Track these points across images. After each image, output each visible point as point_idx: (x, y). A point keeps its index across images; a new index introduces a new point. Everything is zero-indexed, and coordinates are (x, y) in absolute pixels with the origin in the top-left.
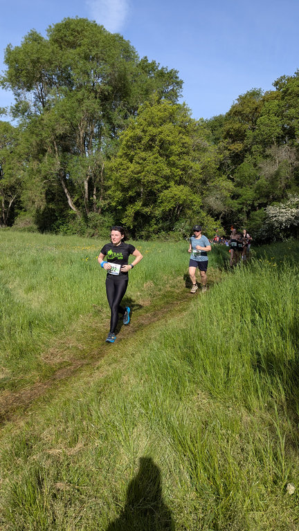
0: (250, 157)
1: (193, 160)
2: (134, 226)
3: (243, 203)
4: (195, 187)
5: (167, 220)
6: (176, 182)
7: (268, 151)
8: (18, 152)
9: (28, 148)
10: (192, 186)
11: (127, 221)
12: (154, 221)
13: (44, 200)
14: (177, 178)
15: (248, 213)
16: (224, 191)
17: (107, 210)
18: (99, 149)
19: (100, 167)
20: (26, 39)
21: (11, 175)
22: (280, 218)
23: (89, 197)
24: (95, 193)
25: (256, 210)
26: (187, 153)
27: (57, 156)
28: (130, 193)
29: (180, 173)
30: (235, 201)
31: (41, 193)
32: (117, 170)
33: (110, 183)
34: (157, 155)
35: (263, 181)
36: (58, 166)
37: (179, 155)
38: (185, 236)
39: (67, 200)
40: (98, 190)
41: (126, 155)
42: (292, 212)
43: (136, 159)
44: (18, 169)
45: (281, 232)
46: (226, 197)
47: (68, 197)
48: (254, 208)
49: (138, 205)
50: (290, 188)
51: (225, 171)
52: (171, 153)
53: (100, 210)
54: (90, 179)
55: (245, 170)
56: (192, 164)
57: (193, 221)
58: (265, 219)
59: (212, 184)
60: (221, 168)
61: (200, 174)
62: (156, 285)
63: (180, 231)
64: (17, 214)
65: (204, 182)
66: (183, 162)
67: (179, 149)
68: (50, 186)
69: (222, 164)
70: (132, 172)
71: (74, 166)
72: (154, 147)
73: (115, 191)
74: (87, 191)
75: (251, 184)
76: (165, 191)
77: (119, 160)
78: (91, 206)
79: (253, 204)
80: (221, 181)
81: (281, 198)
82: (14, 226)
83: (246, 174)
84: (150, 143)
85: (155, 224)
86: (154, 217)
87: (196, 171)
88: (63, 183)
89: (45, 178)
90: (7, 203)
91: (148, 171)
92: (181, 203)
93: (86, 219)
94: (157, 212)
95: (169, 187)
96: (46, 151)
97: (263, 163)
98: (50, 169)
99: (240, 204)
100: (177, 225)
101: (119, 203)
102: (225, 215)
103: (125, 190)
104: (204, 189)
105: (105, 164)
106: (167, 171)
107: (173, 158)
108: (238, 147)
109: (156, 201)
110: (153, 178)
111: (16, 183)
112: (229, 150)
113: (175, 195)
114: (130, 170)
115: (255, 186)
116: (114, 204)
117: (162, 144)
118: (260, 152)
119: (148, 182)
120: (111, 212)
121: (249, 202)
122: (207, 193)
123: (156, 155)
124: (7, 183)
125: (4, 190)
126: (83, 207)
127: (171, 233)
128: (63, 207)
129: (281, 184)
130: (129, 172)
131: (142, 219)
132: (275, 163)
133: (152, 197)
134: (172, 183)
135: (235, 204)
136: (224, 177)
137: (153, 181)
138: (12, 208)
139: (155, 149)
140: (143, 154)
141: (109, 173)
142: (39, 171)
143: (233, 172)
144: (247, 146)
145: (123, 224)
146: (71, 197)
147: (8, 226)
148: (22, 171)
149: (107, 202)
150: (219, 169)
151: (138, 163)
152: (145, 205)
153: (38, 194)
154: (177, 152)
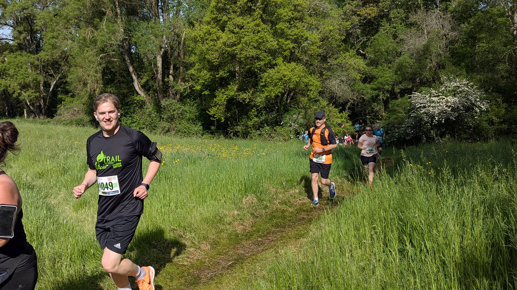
0: (387, 25)
1: (310, 28)
2: (226, 119)
3: (379, 89)
4: (312, 65)
5: (273, 110)
6: (285, 58)
7: (413, 18)
8: (65, 15)
9: (79, 9)
10: (308, 65)
11: (217, 111)
12: (254, 112)
13: (101, 82)
14: (287, 53)
15: (386, 102)
16: (351, 71)
17: (188, 96)
18: (178, 12)
19: (178, 36)
21: (54, 47)
22: (431, 109)
23: (163, 78)
24: (171, 72)
25: (396, 98)
26: (301, 19)
27: (119, 21)
28: (221, 73)
29: (291, 46)
30: (367, 85)
31: (96, 72)
32: (203, 41)
33: (193, 58)
34: (259, 21)
35: (405, 59)
36: (120, 35)
37: (289, 21)
38: (297, 134)
39: (133, 81)
40: (176, 68)
41: (216, 21)
42: (447, 102)
43: (230, 26)
44: (65, 38)
45: (432, 129)
46: (355, 80)
47: (134, 77)
48: (393, 95)
49: (232, 90)
50: (444, 68)
51: (353, 45)
52: (279, 19)
53: (178, 96)
54: (166, 52)
55: (380, 43)
56: (307, 34)
57: (309, 111)
58: (410, 110)
59: (335, 62)
60: (348, 39)
61: (319, 47)
62: (260, 200)
63: (291, 126)
64: (61, 101)
65: (324, 59)
66: (295, 31)
67: (290, 14)
68: (109, 62)
69: (349, 35)
70: (224, 44)
71: (142, 35)
72: (254, 11)
73: (200, 70)
74: (160, 70)
75: (390, 63)
76: (270, 71)
77: (205, 28)
78: (166, 89)
79: (394, 90)
80: (348, 57)
81: (432, 82)
82: (56, 118)
83: (383, 49)
84: (249, 4)
85: (256, 116)
86: (255, 106)
87: (313, 44)
88: (127, 58)
89: (102, 50)
90: (47, 85)
91: (246, 43)
92: (292, 86)
93: (159, 108)
94: (259, 100)
95: (276, 65)
96: (104, 14)
97: (406, 34)
98: (110, 39)
99: (375, 90)
100: (287, 118)
101: (206, 86)
102: (353, 105)
103: (213, 68)
104: (325, 69)
105: (186, 33)
106: (273, 43)
107: (280, 25)
108: (371, 11)
109: (257, 85)
110: (253, 52)
111: (60, 57)
112: (359, 15)
113: (284, 76)
114: (221, 40)
115: (395, 65)
116: (198, 88)
117: (265, 6)
118: (402, 19)
119: (247, 58)
120: (194, 99)
121: (387, 87)
122: (329, 74)
123: (257, 22)
124: (47, 57)
125: (43, 66)
126: (155, 91)
127: (278, 128)
128: (126, 91)
129: (431, 63)
130: (219, 44)
131: (238, 109)
132: (423, 33)
133: (251, 79)
134: (280, 60)
135: (368, 90)
136: (353, 52)
137: (252, 57)
138: (55, 93)
139: (256, 13)
140: (239, 20)
141: (192, 45)
142: (94, 42)
143: (364, 46)
144: (383, 11)
145: (210, 116)
146: (139, 77)
147: (48, 117)
148: (70, 41)
149: (188, 85)
150: (345, 41)
151: (232, 32)
152: (241, 89)
153: (92, 73)
154: (287, 18)
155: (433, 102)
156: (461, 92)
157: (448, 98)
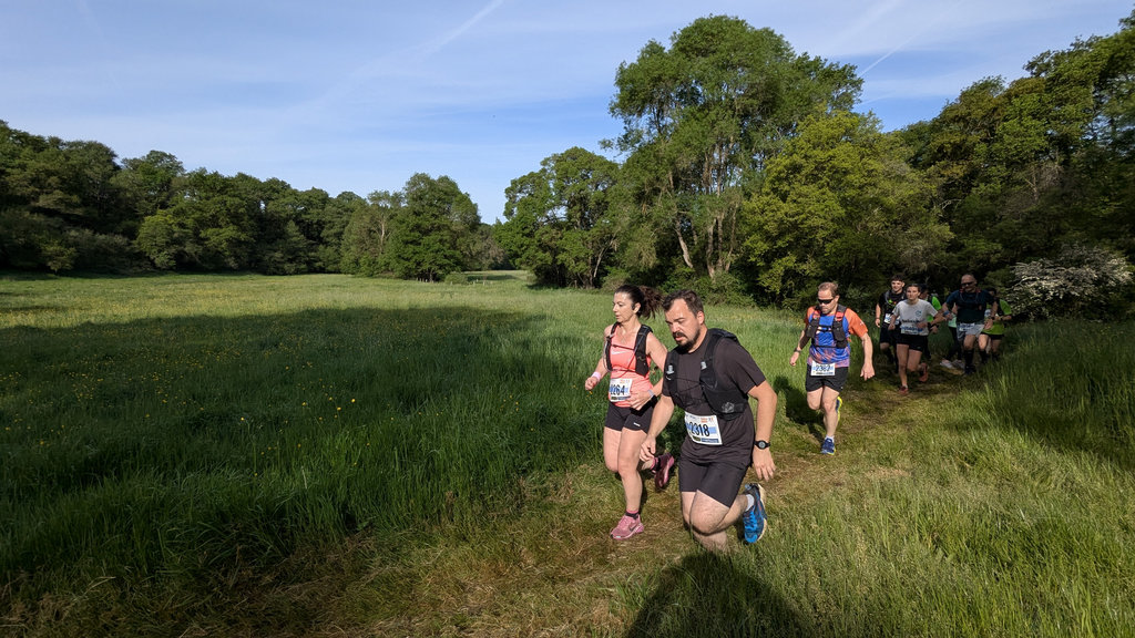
0: (982, 185)
2: (782, 291)
3: (968, 258)
11: (772, 283)
13: (654, 255)
19: (732, 208)
20: (643, 52)
22: (1043, 283)
23: (713, 250)
28: (780, 243)
31: (650, 245)
37: (860, 188)
39: (682, 253)
40: (726, 240)
41: (775, 190)
42: (1068, 273)
43: (792, 195)
45: (1044, 305)
47: (684, 250)
48: (989, 266)
49: (790, 261)
53: (728, 268)
55: (972, 205)
58: (1013, 283)
64: (608, 273)
68: (662, 236)
69: (933, 200)
70: (786, 214)
72: (821, 179)
73: (756, 241)
74: (711, 241)
77: (764, 198)
78: (715, 261)
79: (989, 259)
81: (1044, 250)
83: (976, 213)
88: (678, 231)
89: (657, 225)
93: (709, 280)
95: (843, 234)
97: (1009, 195)
98: (666, 214)
99: (963, 260)
101: (761, 258)
103: (768, 237)
108: (959, 170)
109: (820, 255)
110: (819, 222)
112: (942, 176)
113: (853, 246)
114: (782, 211)
116: (753, 259)
121: (979, 257)
126: (705, 263)
128: (675, 263)
130: (780, 214)
131: (794, 281)
132: (1032, 193)
135: (954, 260)
143: (949, 210)
145: (764, 288)
149: (739, 256)
151: (795, 201)
152: (802, 260)
153: (647, 247)
154: (857, 185)
155: (1046, 274)
156: (1089, 262)
157: (1070, 270)
